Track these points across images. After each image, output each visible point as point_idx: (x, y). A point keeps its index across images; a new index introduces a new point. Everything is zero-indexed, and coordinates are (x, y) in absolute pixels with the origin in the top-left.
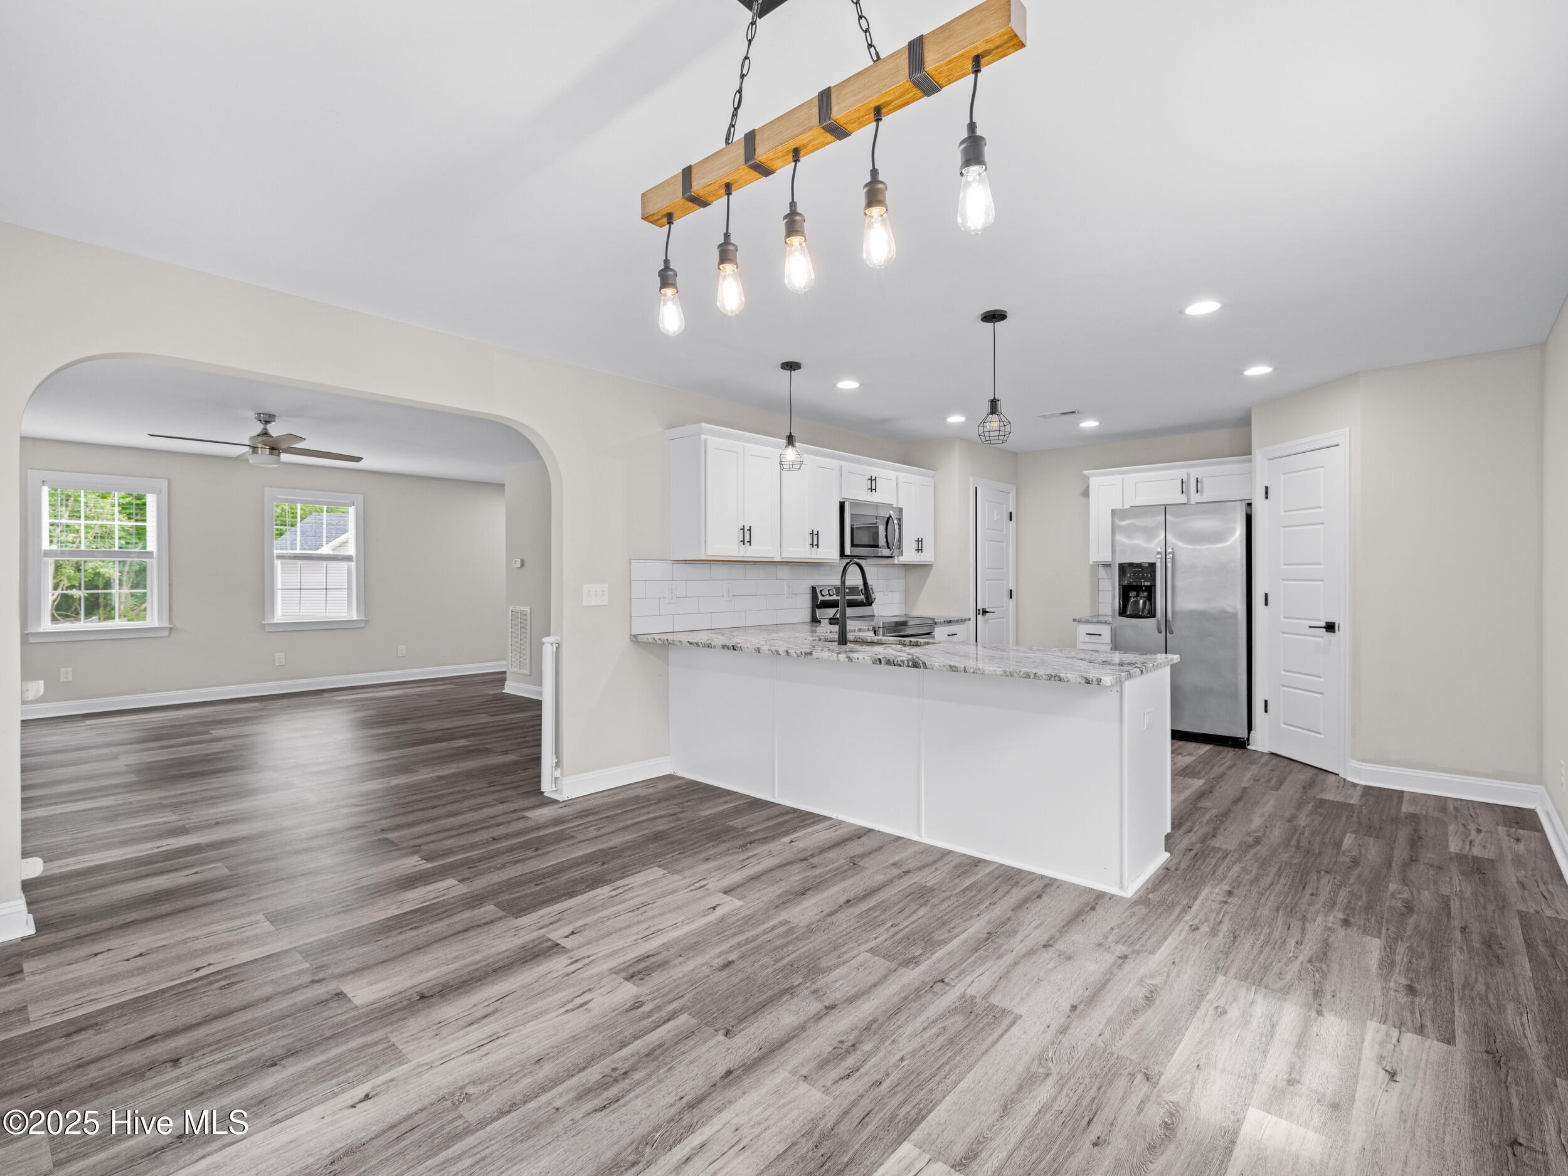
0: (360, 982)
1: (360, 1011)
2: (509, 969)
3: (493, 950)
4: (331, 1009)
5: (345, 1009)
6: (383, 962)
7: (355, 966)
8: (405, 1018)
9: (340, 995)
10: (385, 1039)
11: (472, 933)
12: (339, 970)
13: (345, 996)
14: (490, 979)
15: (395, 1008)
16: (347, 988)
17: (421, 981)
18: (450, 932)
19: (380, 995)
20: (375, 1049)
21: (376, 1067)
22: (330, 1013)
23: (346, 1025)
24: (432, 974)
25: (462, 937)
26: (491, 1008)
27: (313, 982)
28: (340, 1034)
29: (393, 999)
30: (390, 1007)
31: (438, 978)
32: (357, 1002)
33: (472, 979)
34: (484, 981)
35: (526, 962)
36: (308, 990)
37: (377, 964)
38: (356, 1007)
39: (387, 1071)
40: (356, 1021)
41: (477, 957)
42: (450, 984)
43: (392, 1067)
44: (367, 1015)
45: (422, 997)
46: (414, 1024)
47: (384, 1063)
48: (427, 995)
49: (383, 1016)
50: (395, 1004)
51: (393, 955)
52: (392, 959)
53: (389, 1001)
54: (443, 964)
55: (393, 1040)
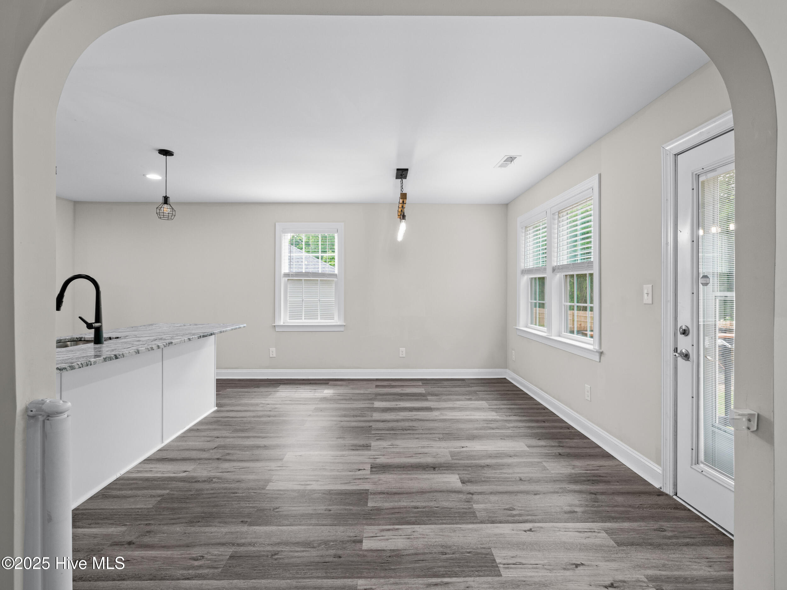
0: (454, 485)
1: (457, 472)
2: (398, 466)
3: (395, 476)
4: (467, 477)
5: (462, 475)
6: (441, 492)
7: (453, 495)
8: (444, 463)
9: (463, 482)
10: (453, 459)
11: (394, 490)
12: (461, 496)
13: (461, 481)
14: (407, 465)
15: (445, 468)
16: (458, 485)
17: (431, 475)
18: (402, 496)
19: (448, 476)
20: (457, 458)
21: (458, 453)
22: (468, 476)
23: (463, 469)
24: (425, 476)
25: (400, 490)
26: (416, 455)
27: (472, 494)
28: (466, 467)
29: (445, 472)
30: (447, 469)
31: (424, 474)
32: (457, 476)
33: (413, 468)
34: (410, 465)
35: (390, 466)
36: (476, 491)
37: (444, 492)
38: (458, 474)
39: (456, 451)
40: (460, 469)
41: (404, 476)
42: (422, 469)
43: (454, 451)
44: (455, 470)
45: (434, 468)
46: (442, 460)
47: (456, 453)
48: (432, 468)
49: (451, 467)
50: (445, 469)
51: (435, 494)
52: (436, 491)
53: (446, 472)
54: (418, 479)
55: (450, 458)
